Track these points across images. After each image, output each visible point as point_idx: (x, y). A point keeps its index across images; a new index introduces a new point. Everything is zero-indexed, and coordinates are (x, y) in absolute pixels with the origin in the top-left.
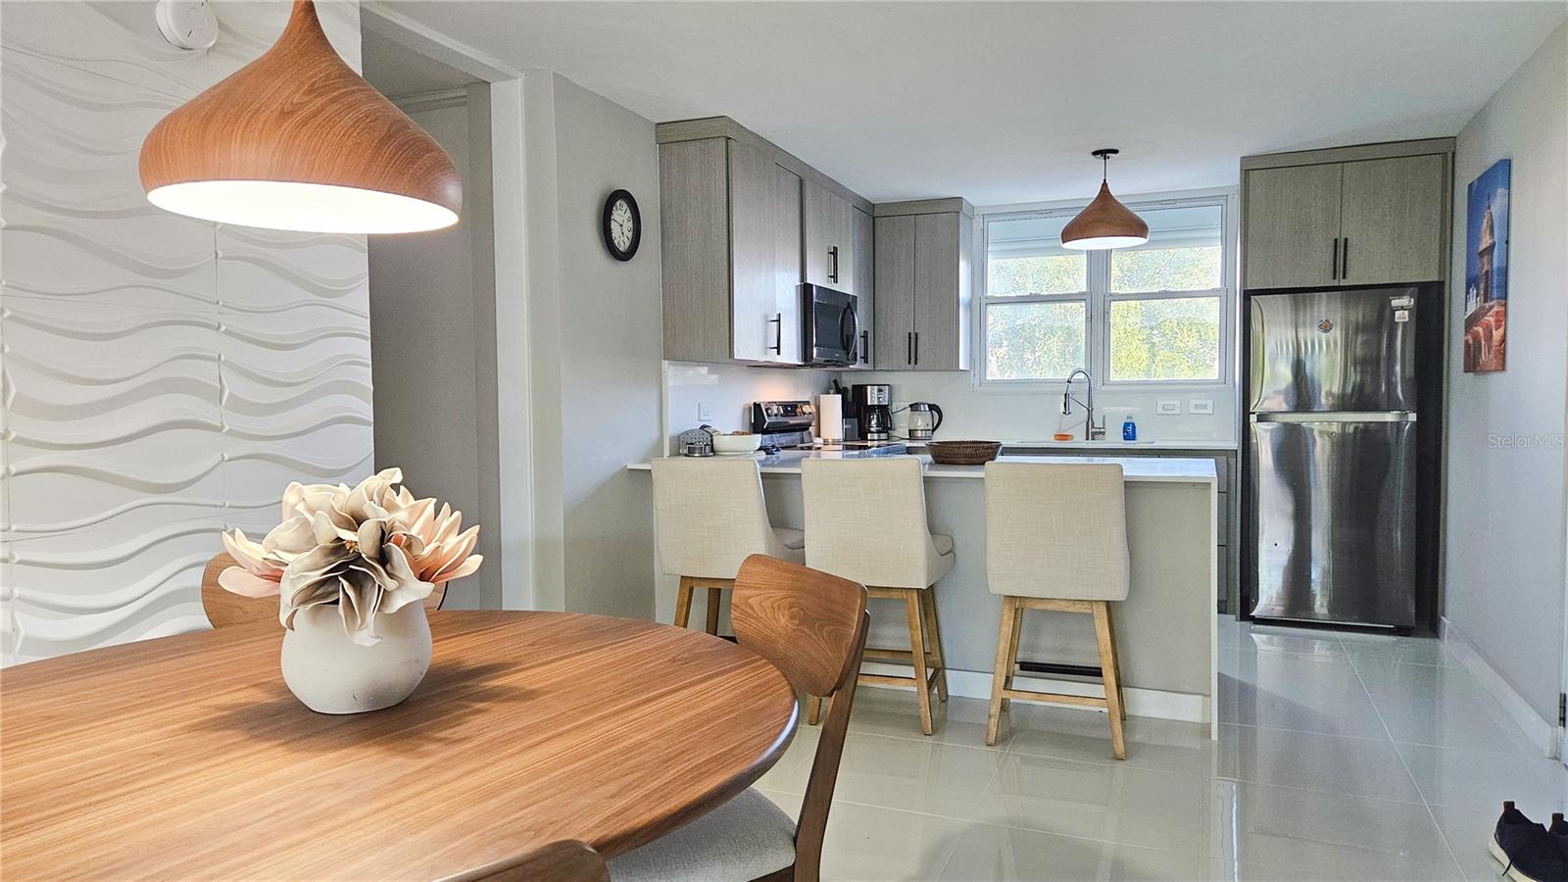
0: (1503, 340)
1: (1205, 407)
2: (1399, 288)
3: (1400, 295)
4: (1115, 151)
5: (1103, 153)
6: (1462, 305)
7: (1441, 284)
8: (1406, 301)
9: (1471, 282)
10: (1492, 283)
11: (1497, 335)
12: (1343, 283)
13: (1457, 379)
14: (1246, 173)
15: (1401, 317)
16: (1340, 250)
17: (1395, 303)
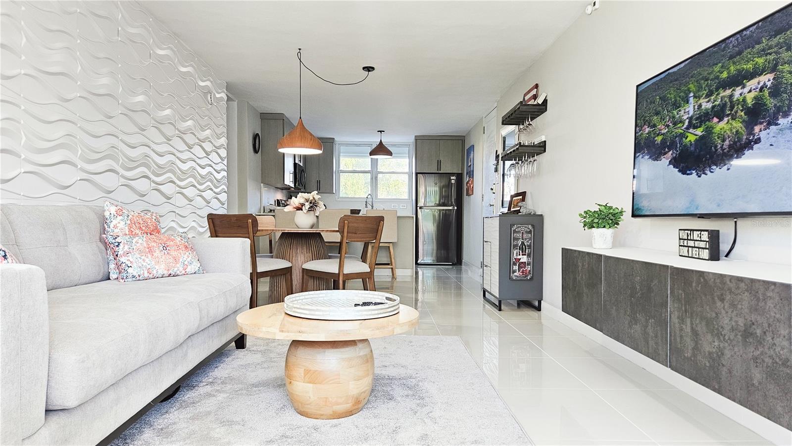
0: (473, 187)
1: (405, 206)
2: (453, 174)
3: (453, 176)
4: (384, 131)
5: (381, 131)
6: (466, 179)
7: (462, 173)
8: (454, 178)
9: (467, 173)
10: (471, 174)
11: (472, 186)
12: (440, 172)
13: (465, 197)
14: (416, 140)
15: (453, 182)
16: (439, 163)
17: (452, 178)
